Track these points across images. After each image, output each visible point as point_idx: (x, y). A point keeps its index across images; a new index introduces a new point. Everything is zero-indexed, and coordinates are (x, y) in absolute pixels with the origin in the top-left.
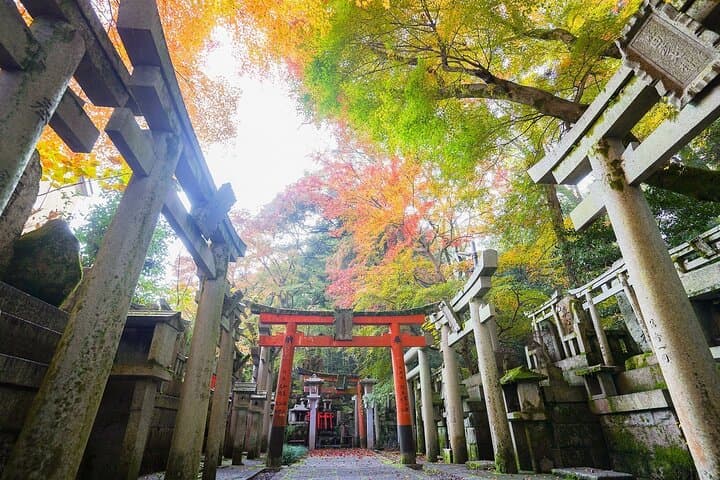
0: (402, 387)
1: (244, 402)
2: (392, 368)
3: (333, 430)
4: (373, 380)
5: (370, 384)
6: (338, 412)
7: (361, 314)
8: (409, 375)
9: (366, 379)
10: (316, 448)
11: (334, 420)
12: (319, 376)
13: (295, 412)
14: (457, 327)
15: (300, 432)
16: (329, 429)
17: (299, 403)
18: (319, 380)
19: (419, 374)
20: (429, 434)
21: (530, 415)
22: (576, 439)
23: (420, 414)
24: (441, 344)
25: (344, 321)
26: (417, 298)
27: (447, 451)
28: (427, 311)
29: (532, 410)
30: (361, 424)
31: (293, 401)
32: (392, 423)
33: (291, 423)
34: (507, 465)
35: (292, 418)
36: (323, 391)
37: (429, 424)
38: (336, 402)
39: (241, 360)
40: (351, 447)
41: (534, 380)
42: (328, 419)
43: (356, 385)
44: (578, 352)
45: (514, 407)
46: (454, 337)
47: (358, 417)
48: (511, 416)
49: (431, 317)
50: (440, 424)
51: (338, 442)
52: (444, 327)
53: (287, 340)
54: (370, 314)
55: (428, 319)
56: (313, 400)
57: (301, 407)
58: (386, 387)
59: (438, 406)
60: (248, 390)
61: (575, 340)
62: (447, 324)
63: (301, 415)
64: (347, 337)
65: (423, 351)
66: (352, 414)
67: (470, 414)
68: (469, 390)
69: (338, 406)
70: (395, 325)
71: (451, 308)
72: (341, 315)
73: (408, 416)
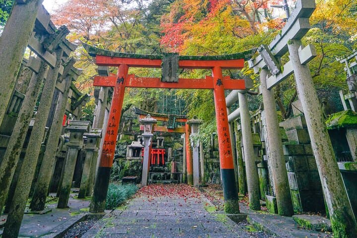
0: (224, 129)
1: (76, 141)
2: (214, 110)
3: (165, 166)
4: (199, 120)
5: (197, 124)
6: (170, 149)
7: (186, 58)
8: (230, 117)
9: (193, 120)
10: (148, 183)
11: (166, 156)
12: (152, 116)
13: (132, 148)
14: (275, 70)
15: (135, 168)
16: (161, 164)
17: (136, 140)
18: (152, 119)
19: (239, 116)
24: (260, 87)
25: (170, 64)
26: (236, 47)
27: (270, 198)
28: (246, 56)
30: (188, 161)
31: (132, 138)
32: (215, 161)
33: (128, 158)
35: (130, 153)
36: (156, 130)
38: (168, 140)
39: (79, 99)
40: (179, 183)
42: (161, 155)
43: (184, 125)
46: (272, 81)
47: (186, 154)
48: (341, 166)
49: (250, 62)
50: (259, 165)
51: (168, 178)
52: (262, 71)
53: (119, 81)
54: (195, 59)
55: (247, 64)
56: (147, 137)
57: (137, 144)
58: (210, 127)
60: (80, 128)
62: (265, 68)
63: (137, 151)
64: (173, 79)
65: (243, 93)
66: (182, 151)
67: (290, 157)
68: (286, 132)
69: (170, 143)
70: (217, 69)
71: (269, 51)
72: (168, 59)
73: (230, 159)
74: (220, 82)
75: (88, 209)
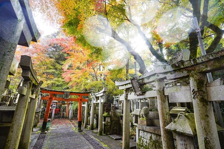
0: (80, 112)
7: (72, 92)
9: (71, 102)
14: (96, 100)
16: (58, 113)
18: (56, 101)
19: (85, 106)
20: (86, 119)
21: (107, 124)
22: (115, 128)
23: (84, 113)
24: (92, 102)
27: (89, 126)
29: (108, 123)
30: (68, 112)
32: (76, 112)
34: (100, 134)
37: (86, 117)
40: (64, 118)
41: (110, 117)
42: (58, 111)
44: (121, 109)
45: (105, 121)
46: (95, 102)
48: (103, 123)
51: (60, 117)
52: (93, 98)
54: (74, 93)
56: (54, 107)
59: (89, 114)
61: (121, 106)
67: (96, 117)
70: (81, 96)
71: (95, 95)
72: (66, 93)
73: (81, 119)
74: (81, 100)
75: (40, 131)
